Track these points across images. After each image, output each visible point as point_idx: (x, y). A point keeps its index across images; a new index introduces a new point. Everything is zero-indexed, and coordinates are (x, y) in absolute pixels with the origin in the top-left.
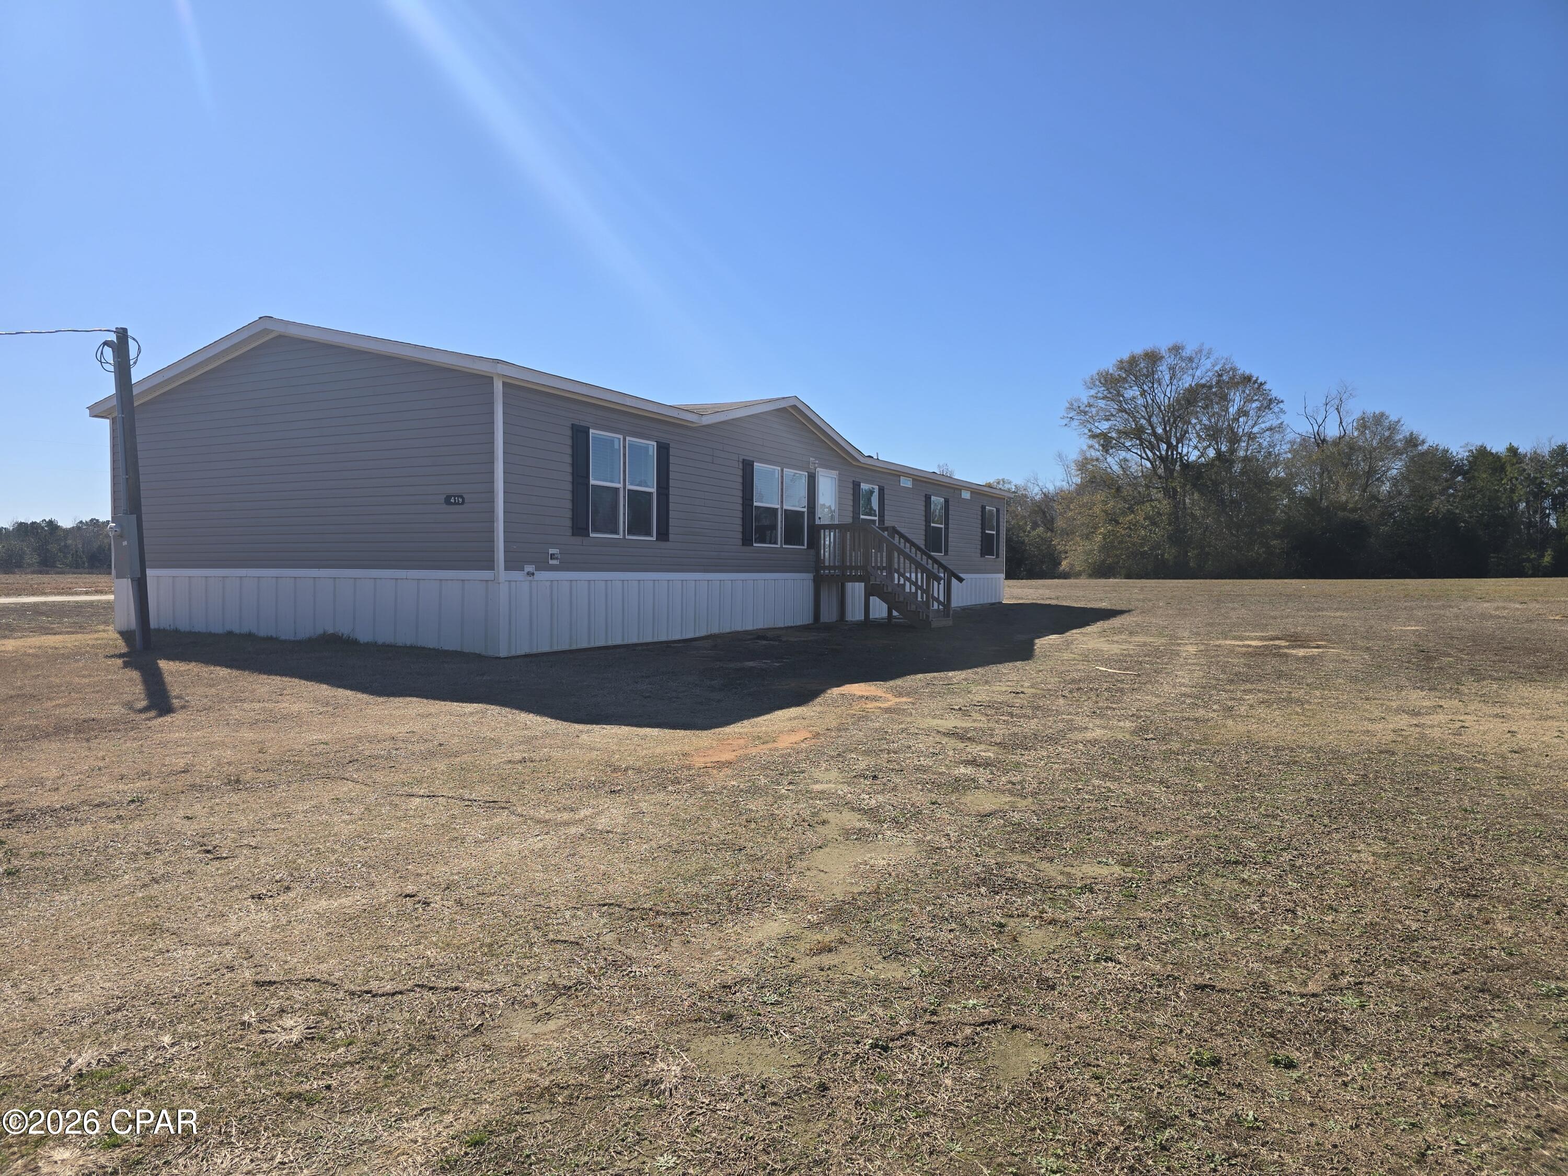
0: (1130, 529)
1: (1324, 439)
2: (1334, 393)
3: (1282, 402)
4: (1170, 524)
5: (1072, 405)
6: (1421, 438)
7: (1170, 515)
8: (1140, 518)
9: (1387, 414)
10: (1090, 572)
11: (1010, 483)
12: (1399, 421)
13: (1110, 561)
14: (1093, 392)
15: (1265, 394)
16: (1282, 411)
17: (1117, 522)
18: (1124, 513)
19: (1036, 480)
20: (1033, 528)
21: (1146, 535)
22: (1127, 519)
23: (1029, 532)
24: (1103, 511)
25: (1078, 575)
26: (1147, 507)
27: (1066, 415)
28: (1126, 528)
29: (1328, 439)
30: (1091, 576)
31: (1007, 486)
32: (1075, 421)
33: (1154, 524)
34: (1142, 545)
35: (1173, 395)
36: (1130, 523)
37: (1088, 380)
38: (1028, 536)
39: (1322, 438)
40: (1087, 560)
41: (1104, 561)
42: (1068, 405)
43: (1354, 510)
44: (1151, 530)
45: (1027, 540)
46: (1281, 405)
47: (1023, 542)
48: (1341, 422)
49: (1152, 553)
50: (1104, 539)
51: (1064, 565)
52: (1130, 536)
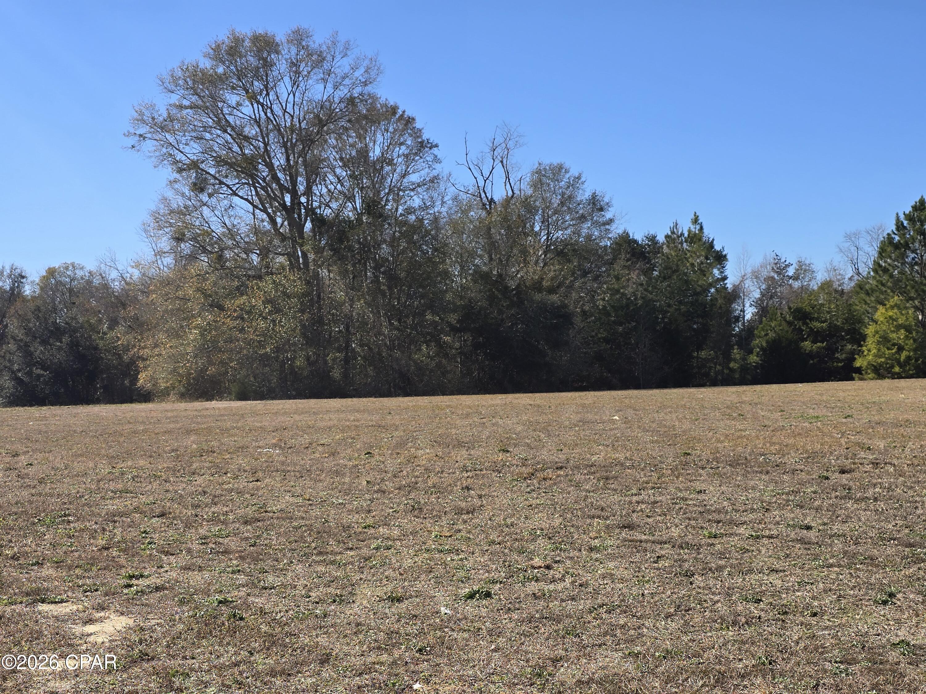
0: (243, 319)
1: (492, 199)
2: (499, 140)
3: (436, 146)
4: (302, 311)
5: (141, 114)
6: (606, 200)
7: (304, 295)
8: (258, 302)
9: (567, 165)
10: (182, 389)
11: (82, 268)
12: (579, 178)
13: (212, 370)
14: (174, 99)
15: (417, 134)
16: (436, 159)
17: (221, 308)
18: (232, 294)
19: (114, 261)
20: (111, 328)
21: (267, 329)
22: (237, 302)
23: (105, 334)
24: (198, 290)
25: (164, 395)
26: (267, 285)
27: (132, 131)
28: (237, 318)
29: (496, 199)
30: (184, 396)
31: (79, 273)
32: (148, 142)
33: (277, 310)
34: (261, 345)
35: (297, 112)
36: (242, 309)
37: (168, 78)
38: (102, 338)
39: (490, 198)
40: (175, 370)
41: (204, 370)
42: (136, 115)
43: (551, 290)
44: (274, 321)
45: (101, 344)
46: (435, 151)
47: (96, 348)
48: (508, 177)
49: (278, 357)
50: (202, 335)
51: (143, 379)
52: (242, 330)
